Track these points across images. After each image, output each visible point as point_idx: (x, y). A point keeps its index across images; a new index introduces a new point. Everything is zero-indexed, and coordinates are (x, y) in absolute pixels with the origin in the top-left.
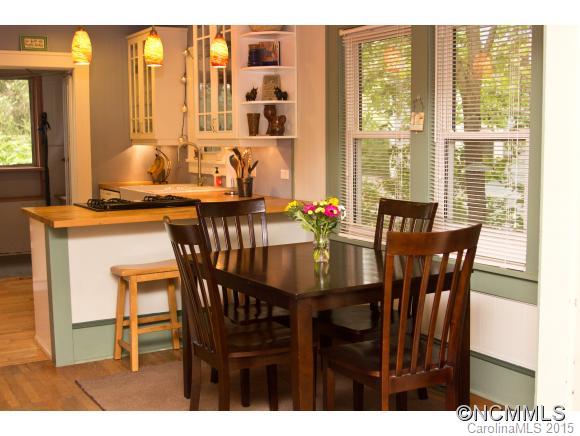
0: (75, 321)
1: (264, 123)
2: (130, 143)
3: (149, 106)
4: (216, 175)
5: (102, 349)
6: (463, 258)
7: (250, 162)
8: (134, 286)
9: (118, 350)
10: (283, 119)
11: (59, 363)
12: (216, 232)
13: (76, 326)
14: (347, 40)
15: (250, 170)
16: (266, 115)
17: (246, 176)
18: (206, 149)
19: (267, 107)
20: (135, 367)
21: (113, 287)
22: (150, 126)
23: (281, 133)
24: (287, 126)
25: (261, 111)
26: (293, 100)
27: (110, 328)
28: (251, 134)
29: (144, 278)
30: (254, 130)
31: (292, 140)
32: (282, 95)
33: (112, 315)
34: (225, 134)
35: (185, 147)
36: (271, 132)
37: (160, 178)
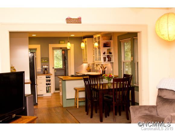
0: (67, 98)
1: (107, 59)
2: (83, 63)
3: (86, 55)
4: (99, 70)
5: (72, 104)
6: (127, 83)
7: (105, 67)
8: (78, 91)
9: (75, 104)
10: (110, 58)
11: (64, 107)
12: (95, 82)
13: (67, 99)
14: (121, 42)
15: (105, 69)
16: (107, 57)
17: (104, 70)
18: (98, 64)
19: (108, 56)
20: (78, 107)
21: (74, 91)
22: (86, 59)
23: (110, 61)
24: (111, 60)
25: (106, 57)
26: (113, 54)
27: (74, 100)
28: (104, 61)
29: (80, 90)
30: (105, 60)
31: (113, 62)
32: (111, 53)
33: (74, 98)
34: (99, 61)
35: (94, 64)
36: (108, 61)
37: (90, 71)
